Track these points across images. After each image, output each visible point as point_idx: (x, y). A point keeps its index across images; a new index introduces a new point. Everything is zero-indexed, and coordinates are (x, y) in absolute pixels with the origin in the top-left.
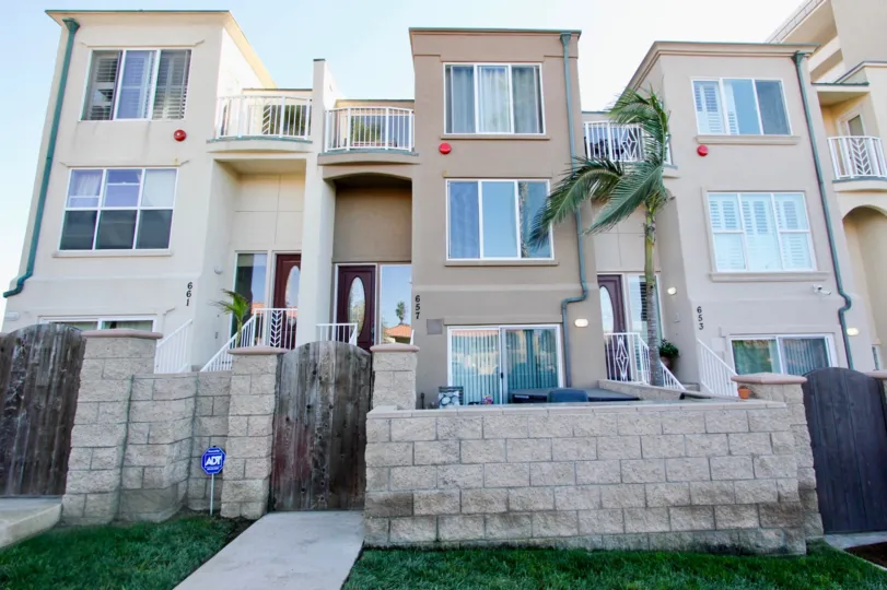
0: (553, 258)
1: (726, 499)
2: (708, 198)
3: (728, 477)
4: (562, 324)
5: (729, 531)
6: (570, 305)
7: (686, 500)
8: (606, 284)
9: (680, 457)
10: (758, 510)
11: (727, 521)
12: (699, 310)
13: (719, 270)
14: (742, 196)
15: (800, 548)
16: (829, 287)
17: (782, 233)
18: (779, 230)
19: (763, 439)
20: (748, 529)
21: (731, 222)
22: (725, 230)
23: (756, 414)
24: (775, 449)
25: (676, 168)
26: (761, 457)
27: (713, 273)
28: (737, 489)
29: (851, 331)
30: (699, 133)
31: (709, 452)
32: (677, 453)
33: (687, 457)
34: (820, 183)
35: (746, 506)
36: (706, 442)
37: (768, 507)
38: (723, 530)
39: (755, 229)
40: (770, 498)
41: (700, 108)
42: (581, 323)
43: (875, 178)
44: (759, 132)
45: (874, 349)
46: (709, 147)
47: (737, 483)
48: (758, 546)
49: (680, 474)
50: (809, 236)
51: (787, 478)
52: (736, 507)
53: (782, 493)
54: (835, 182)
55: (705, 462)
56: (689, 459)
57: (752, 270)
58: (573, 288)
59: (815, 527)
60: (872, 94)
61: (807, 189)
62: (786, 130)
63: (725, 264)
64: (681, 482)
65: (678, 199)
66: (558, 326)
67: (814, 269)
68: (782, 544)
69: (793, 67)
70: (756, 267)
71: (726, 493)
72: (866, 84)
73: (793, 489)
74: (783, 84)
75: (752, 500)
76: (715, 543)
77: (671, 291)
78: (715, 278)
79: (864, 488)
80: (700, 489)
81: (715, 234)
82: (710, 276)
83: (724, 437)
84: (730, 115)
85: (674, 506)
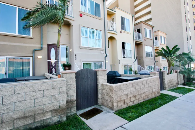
0: (31, 36)
1: (40, 111)
2: (81, 28)
3: (42, 104)
4: (32, 57)
5: (40, 121)
6: (35, 51)
7: (23, 115)
8: (54, 47)
9: (22, 101)
10: (52, 112)
11: (39, 118)
12: (76, 55)
13: (82, 46)
14: (89, 29)
15: (65, 119)
16: (104, 52)
17: (97, 39)
18: (96, 38)
19: (57, 90)
20: (47, 119)
21: (86, 35)
22: (85, 36)
23: (55, 83)
24: (60, 93)
25: (74, 18)
26: (55, 96)
27: (80, 46)
28: (45, 107)
29: (106, 61)
30: (81, 11)
31: (35, 97)
32: (21, 99)
33: (25, 100)
34: (105, 30)
35: (48, 112)
36: (34, 94)
37: (56, 110)
38: (38, 122)
39: (91, 37)
40: (56, 107)
41: (82, 4)
42: (40, 57)
43: (114, 31)
44: (94, 15)
45: (111, 65)
46: (82, 15)
47: (45, 105)
48: (50, 123)
49: (21, 107)
50: (102, 41)
51: (63, 100)
52: (44, 113)
53: (61, 105)
54: (108, 30)
55: (33, 101)
56: (25, 101)
57: (89, 47)
58: (38, 46)
59: (74, 110)
60: (116, 14)
61: (102, 30)
62: (100, 16)
63: (84, 44)
64: (21, 109)
65: (73, 26)
66: (31, 58)
67: (102, 48)
68: (59, 120)
69: (103, 2)
70: (90, 46)
71: (41, 110)
72: (115, 12)
73: (64, 103)
74: (101, 6)
75: (50, 109)
76: (34, 126)
77: (71, 50)
78: (80, 48)
79: (90, 97)
80: (30, 110)
81: (82, 37)
82: (79, 47)
83: (42, 92)
84: (89, 9)
85: (17, 119)
